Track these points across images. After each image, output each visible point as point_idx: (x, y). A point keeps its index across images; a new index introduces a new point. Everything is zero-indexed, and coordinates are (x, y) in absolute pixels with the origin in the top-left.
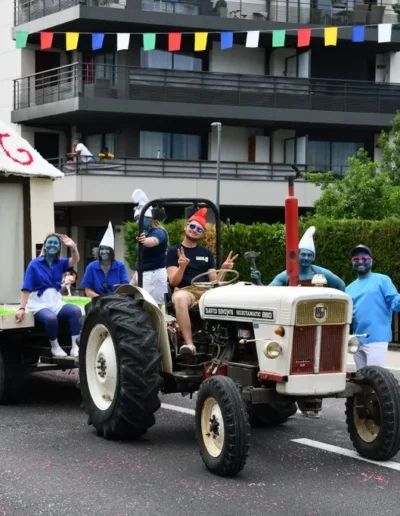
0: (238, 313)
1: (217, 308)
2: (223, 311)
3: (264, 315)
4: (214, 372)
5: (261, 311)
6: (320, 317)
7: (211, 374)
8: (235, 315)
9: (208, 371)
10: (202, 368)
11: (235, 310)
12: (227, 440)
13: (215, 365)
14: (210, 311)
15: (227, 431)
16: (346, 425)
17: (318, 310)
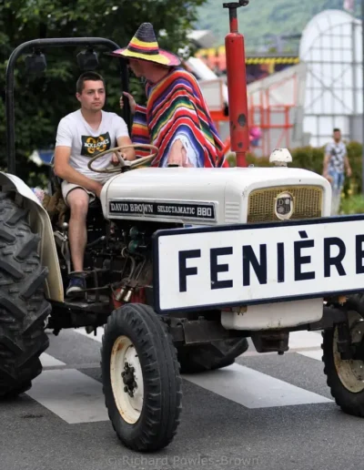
0: (160, 209)
1: (129, 203)
2: (137, 208)
3: (201, 211)
4: (127, 299)
5: (196, 206)
6: (284, 213)
7: (122, 301)
8: (156, 212)
9: (118, 297)
10: (109, 293)
11: (155, 205)
12: (148, 401)
13: (128, 288)
14: (118, 207)
15: (148, 387)
16: (323, 365)
17: (282, 202)
